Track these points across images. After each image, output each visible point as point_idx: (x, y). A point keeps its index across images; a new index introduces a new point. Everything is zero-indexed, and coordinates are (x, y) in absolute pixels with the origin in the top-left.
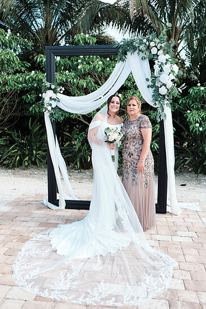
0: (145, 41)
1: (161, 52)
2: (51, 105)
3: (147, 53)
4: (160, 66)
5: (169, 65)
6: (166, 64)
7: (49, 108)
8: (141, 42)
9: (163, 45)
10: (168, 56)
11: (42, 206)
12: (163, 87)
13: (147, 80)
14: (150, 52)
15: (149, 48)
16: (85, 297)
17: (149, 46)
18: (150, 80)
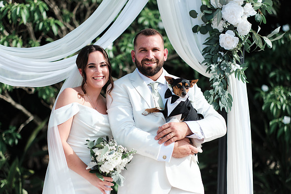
18: (200, 15)
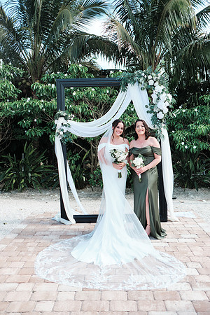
0: (143, 74)
1: (157, 83)
2: (62, 130)
3: (146, 84)
5: (164, 94)
6: (162, 93)
7: (61, 133)
8: (140, 76)
9: (158, 78)
10: (162, 87)
11: (55, 223)
12: (161, 112)
13: (147, 106)
14: (148, 84)
15: (146, 80)
16: (123, 286)
17: (147, 79)
18: (149, 107)
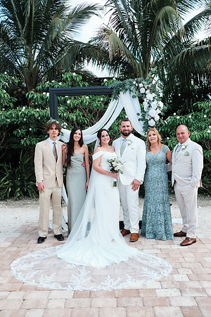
0: (134, 83)
1: (148, 91)
3: (137, 92)
4: (148, 103)
5: (156, 102)
6: (153, 101)
8: (131, 83)
9: (149, 86)
10: (154, 95)
12: (152, 120)
13: (138, 114)
14: (140, 92)
17: (138, 87)
18: (141, 114)
